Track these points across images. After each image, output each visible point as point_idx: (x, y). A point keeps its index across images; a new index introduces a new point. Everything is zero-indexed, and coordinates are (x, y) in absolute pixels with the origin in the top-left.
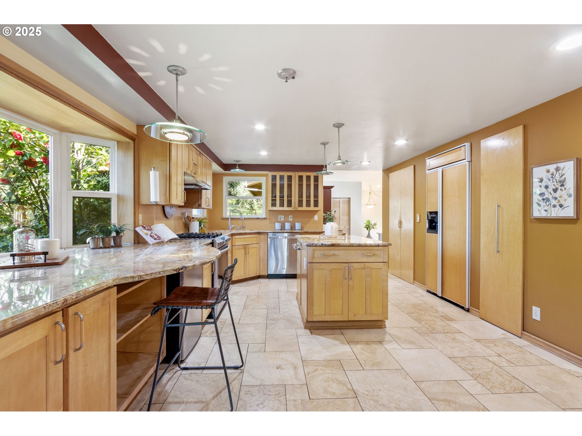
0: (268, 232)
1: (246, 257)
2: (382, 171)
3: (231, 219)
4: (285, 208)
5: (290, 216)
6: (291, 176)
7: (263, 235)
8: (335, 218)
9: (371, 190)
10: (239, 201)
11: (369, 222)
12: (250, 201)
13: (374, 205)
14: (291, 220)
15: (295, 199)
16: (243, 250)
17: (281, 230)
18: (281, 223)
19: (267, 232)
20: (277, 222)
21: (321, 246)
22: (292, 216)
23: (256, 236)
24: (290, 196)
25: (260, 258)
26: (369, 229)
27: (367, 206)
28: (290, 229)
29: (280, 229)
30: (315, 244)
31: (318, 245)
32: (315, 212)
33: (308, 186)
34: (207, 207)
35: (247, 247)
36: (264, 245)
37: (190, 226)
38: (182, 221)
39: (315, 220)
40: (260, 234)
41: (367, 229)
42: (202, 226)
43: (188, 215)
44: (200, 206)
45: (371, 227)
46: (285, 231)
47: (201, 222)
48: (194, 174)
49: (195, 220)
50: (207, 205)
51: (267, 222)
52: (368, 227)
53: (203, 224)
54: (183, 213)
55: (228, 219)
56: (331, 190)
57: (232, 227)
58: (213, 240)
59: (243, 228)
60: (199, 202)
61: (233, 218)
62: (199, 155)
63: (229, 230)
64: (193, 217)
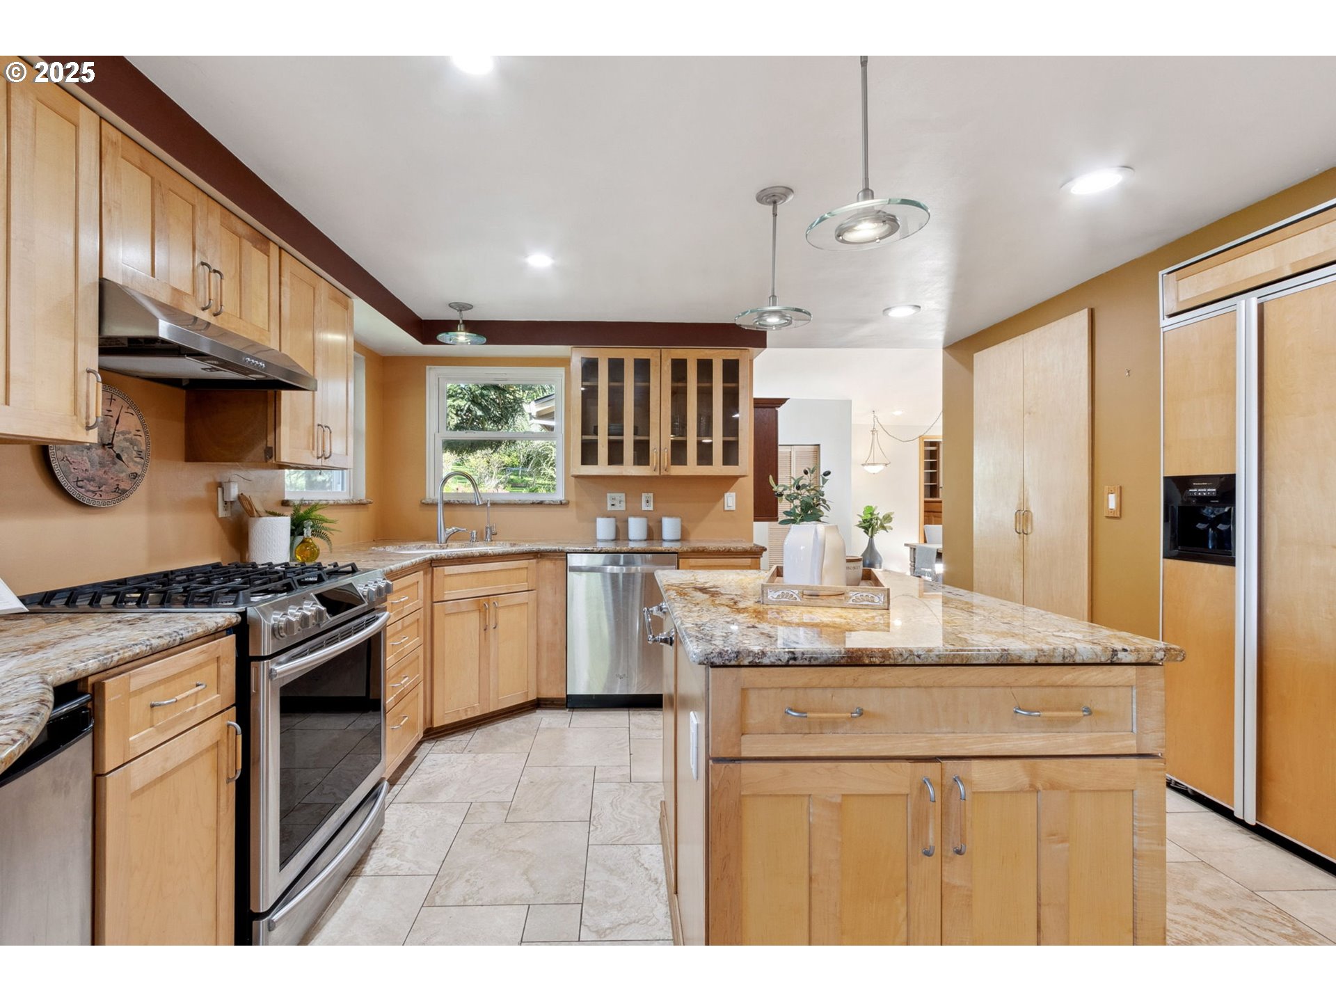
0: (567, 548)
1: (487, 639)
2: (941, 350)
3: (448, 504)
4: (629, 468)
5: (644, 495)
6: (647, 362)
7: (551, 560)
8: (824, 501)
9: (876, 423)
11: (870, 511)
13: (886, 465)
14: (647, 507)
15: (661, 438)
16: (474, 620)
17: (616, 539)
18: (615, 517)
19: (562, 551)
20: (603, 516)
21: (787, 665)
22: (651, 495)
23: (524, 563)
24: (642, 425)
25: (538, 637)
26: (870, 530)
27: (866, 468)
28: (645, 537)
29: (612, 536)
30: (749, 653)
31: (766, 661)
32: (728, 482)
33: (705, 395)
34: (318, 463)
35: (491, 603)
36: (556, 593)
37: (250, 535)
38: (216, 515)
39: (726, 508)
40: (539, 556)
41: (866, 530)
42: (308, 532)
43: (242, 494)
44: (271, 457)
45: (877, 524)
46: (628, 544)
47: (305, 520)
48: (204, 309)
49: (275, 511)
50: (315, 453)
51: (569, 515)
52: (869, 526)
53: (312, 527)
54: (220, 485)
55: (436, 505)
56: (777, 411)
57: (447, 534)
58: (243, 614)
59: (489, 534)
60: (267, 439)
61: (456, 502)
62: (248, 240)
63: (437, 545)
64: (287, 501)
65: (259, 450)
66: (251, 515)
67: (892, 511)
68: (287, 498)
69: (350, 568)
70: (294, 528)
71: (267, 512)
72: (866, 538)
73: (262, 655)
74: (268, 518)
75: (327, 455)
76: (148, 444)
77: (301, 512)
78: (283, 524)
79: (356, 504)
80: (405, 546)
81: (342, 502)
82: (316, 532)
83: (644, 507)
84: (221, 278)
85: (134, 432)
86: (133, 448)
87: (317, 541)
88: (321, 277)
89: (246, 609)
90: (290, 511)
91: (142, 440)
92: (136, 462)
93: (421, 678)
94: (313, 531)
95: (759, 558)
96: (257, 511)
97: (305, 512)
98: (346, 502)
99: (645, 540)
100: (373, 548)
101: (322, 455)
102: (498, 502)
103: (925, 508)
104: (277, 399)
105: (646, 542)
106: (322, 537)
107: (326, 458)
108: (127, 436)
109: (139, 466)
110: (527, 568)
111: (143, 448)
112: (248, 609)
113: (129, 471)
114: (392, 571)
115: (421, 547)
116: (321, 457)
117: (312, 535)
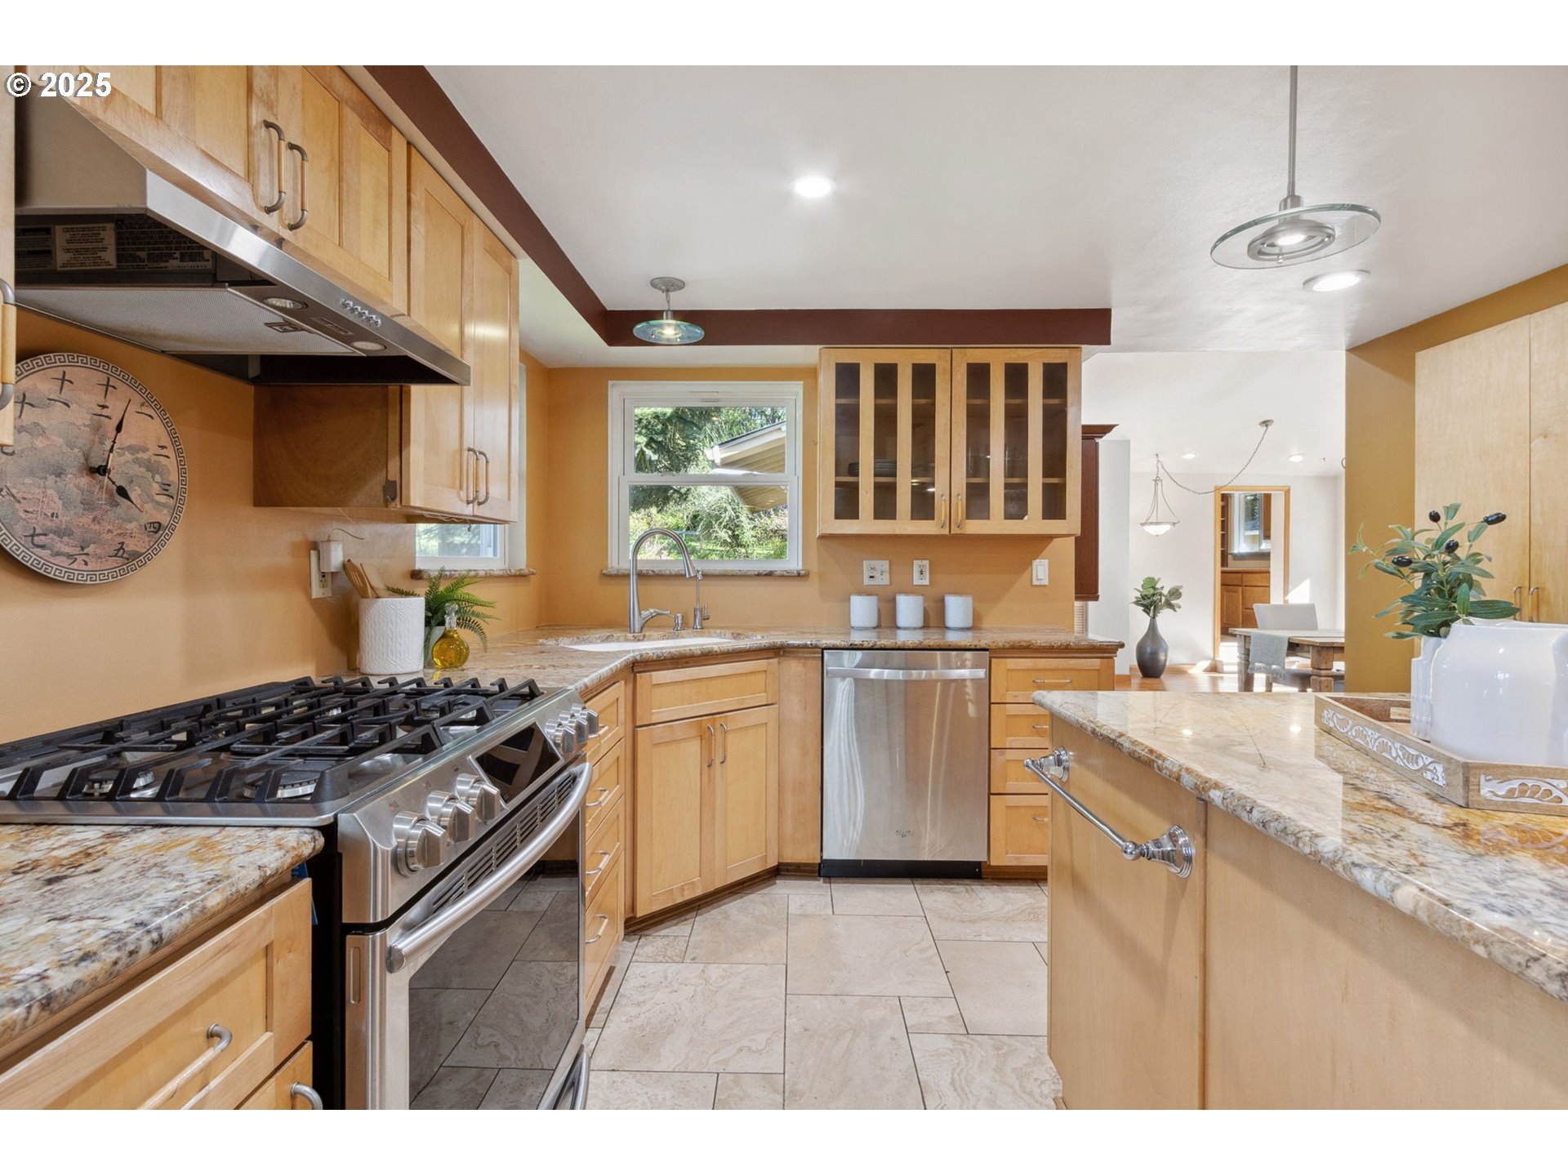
0: (824, 642)
1: (711, 781)
2: (1344, 352)
3: (641, 576)
4: (904, 524)
5: (916, 563)
6: (931, 369)
7: (799, 658)
9: (1161, 470)
10: (699, 518)
11: (1151, 583)
12: (730, 517)
13: (1174, 524)
14: (921, 580)
15: (950, 479)
16: (694, 747)
17: (880, 628)
18: (876, 594)
19: (816, 647)
20: (860, 593)
22: (926, 563)
23: (761, 664)
24: (924, 463)
25: (781, 773)
26: (1152, 608)
27: (1147, 528)
28: (919, 624)
32: (1041, 544)
33: (1017, 417)
34: (468, 511)
35: (718, 726)
36: (805, 708)
37: (362, 627)
38: (308, 595)
39: (1035, 582)
40: (781, 653)
41: (1147, 609)
42: (451, 621)
43: (349, 561)
44: (394, 499)
45: (1160, 601)
46: (895, 635)
47: (447, 601)
48: (269, 210)
49: (400, 587)
50: (463, 494)
51: (808, 592)
52: (1151, 602)
53: (456, 613)
54: (314, 546)
55: (628, 575)
56: (1097, 444)
57: (644, 619)
58: (329, 831)
59: (700, 620)
60: (387, 468)
61: (650, 573)
62: (353, 109)
63: (630, 635)
64: (420, 571)
65: (375, 486)
66: (364, 596)
67: (1180, 585)
68: (418, 566)
69: (526, 690)
70: (430, 615)
71: (388, 589)
72: (1147, 619)
73: (372, 921)
74: (390, 600)
75: (482, 498)
76: (181, 472)
77: (441, 589)
78: (414, 608)
79: (515, 576)
80: (585, 637)
81: (497, 573)
82: (463, 622)
83: (917, 581)
84: (303, 159)
85: (154, 449)
86: (153, 477)
87: (465, 634)
88: (473, 212)
89: (336, 817)
90: (422, 588)
91: (171, 464)
92: (158, 503)
93: (622, 847)
94: (459, 619)
95: (1111, 658)
96: (371, 586)
97: (447, 590)
98: (501, 573)
99: (921, 628)
100: (541, 641)
101: (475, 499)
102: (710, 573)
103: (1222, 580)
104: (403, 400)
105: (921, 632)
106: (471, 628)
107: (479, 504)
108: (140, 455)
109: (165, 511)
110: (765, 671)
111: (173, 477)
112: (342, 817)
113: (145, 519)
114: (587, 687)
115: (607, 639)
116: (472, 502)
117: (458, 624)
